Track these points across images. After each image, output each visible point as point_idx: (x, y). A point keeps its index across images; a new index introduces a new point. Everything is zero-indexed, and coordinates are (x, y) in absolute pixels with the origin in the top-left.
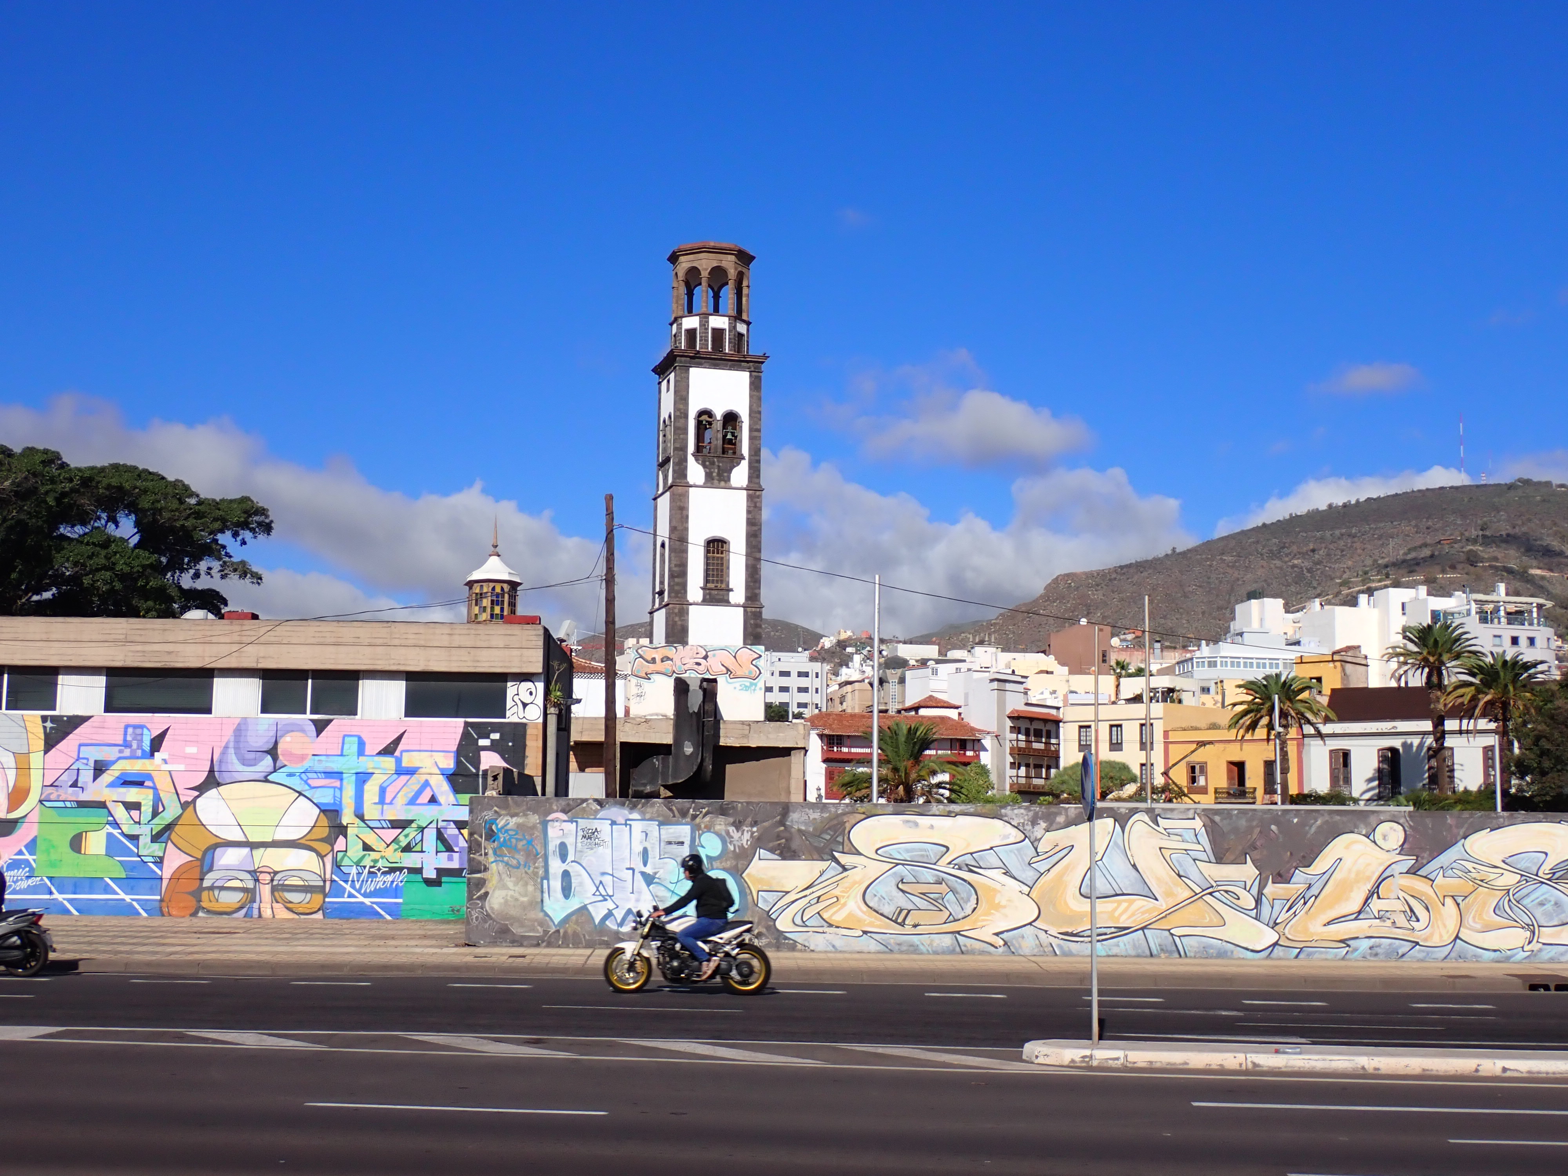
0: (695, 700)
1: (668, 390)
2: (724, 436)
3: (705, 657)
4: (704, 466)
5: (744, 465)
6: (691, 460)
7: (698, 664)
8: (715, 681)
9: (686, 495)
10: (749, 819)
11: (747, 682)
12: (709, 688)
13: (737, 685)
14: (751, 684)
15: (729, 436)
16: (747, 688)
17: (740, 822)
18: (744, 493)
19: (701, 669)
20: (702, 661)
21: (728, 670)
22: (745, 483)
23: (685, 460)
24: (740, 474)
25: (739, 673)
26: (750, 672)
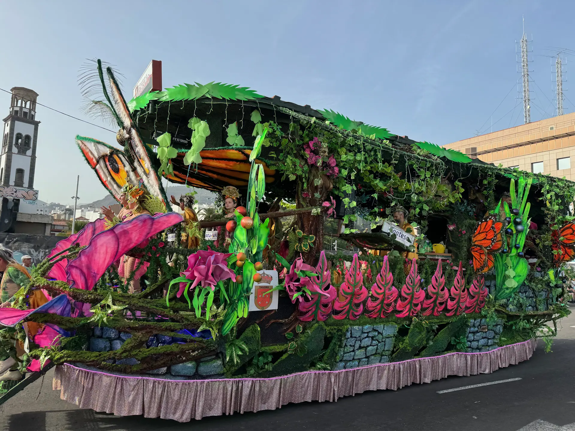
0: (11, 205)
1: (8, 126)
2: (25, 141)
3: (16, 192)
4: (18, 149)
5: (31, 150)
6: (14, 146)
7: (13, 194)
8: (19, 200)
9: (11, 156)
10: (44, 245)
11: (31, 201)
12: (17, 202)
13: (27, 202)
14: (33, 202)
15: (27, 142)
16: (31, 203)
17: (38, 246)
18: (30, 158)
19: (14, 195)
20: (15, 193)
21: (24, 197)
22: (31, 155)
23: (12, 146)
24: (29, 152)
25: (28, 198)
26: (33, 198)
